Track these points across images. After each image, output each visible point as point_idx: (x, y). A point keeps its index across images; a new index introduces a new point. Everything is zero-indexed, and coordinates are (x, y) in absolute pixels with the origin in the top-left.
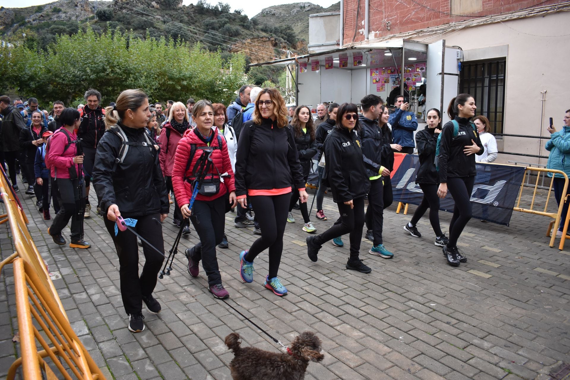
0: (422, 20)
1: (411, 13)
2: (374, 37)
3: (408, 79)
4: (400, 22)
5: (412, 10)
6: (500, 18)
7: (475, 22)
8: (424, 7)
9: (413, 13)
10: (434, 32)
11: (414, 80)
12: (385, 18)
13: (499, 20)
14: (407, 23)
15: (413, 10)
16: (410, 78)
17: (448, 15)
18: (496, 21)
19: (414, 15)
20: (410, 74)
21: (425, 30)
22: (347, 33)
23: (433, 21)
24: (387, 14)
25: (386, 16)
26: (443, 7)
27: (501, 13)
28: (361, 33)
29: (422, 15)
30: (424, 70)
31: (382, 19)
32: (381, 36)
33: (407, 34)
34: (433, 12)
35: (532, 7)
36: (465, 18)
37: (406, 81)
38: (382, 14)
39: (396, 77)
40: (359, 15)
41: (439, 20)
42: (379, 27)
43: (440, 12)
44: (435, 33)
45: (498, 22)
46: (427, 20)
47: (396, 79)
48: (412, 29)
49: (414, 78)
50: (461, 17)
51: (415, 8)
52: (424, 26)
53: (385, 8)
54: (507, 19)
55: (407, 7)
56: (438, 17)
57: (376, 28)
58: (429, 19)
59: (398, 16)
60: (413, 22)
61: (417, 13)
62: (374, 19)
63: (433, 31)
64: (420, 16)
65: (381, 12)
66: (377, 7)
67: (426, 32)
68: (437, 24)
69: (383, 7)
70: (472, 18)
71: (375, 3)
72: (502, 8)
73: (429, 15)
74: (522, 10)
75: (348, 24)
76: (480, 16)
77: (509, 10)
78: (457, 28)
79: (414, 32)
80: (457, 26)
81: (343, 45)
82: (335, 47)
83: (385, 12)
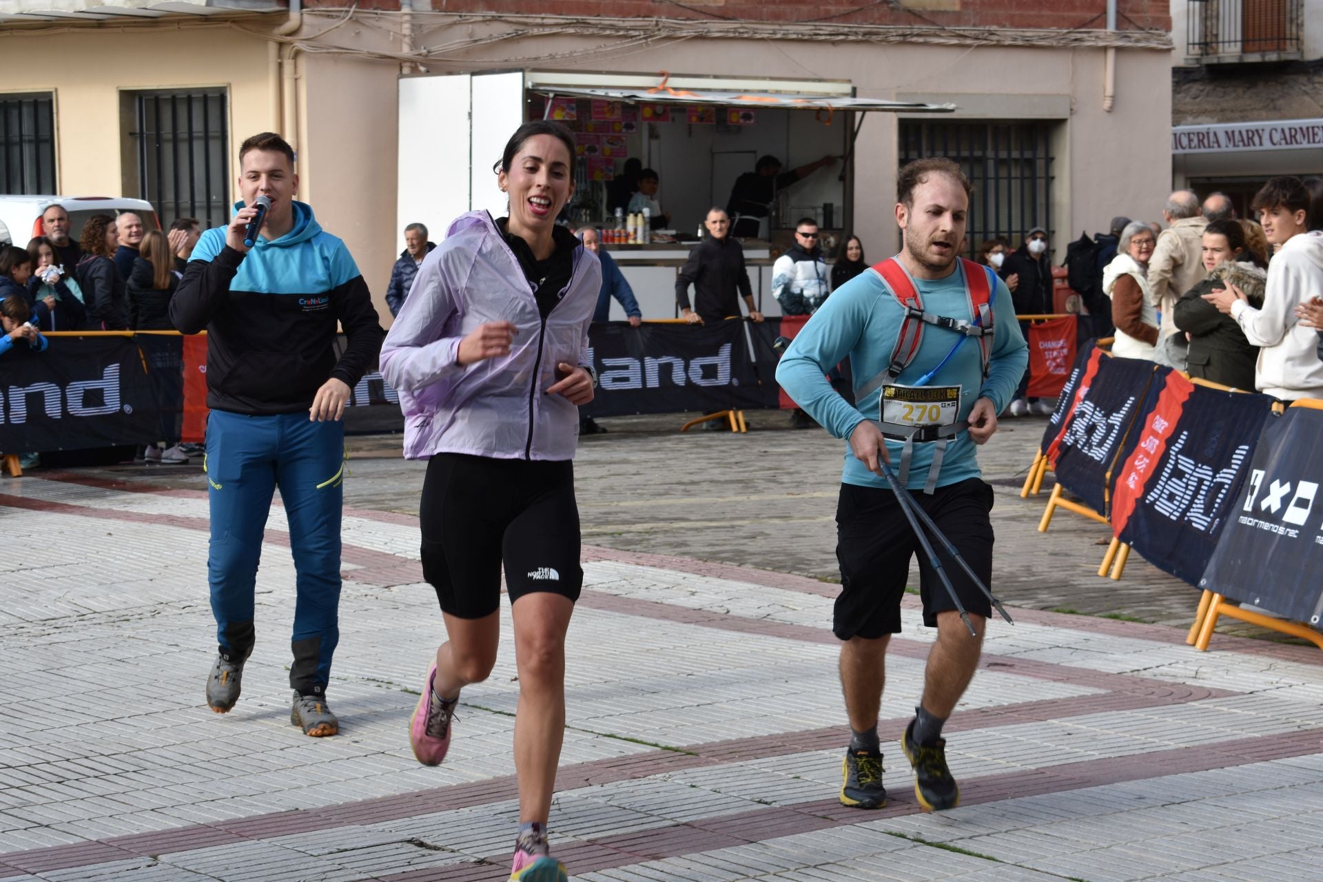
2: (429, 7)
6: (766, 29)
7: (716, 27)
10: (621, 33)
11: (607, 152)
16: (597, 146)
18: (758, 36)
20: (598, 137)
21: (592, 20)
27: (759, 18)
30: (634, 130)
32: (451, 8)
33: (539, 21)
35: (816, 21)
36: (690, 13)
37: (587, 153)
44: (625, 37)
49: (607, 148)
50: (681, 9)
54: (779, 36)
63: (612, 27)
67: (595, 26)
70: (703, 16)
72: (765, 10)
74: (799, 21)
76: (722, 15)
77: (776, 17)
78: (679, 34)
79: (560, 19)
80: (675, 30)
81: (302, 6)
82: (275, 7)
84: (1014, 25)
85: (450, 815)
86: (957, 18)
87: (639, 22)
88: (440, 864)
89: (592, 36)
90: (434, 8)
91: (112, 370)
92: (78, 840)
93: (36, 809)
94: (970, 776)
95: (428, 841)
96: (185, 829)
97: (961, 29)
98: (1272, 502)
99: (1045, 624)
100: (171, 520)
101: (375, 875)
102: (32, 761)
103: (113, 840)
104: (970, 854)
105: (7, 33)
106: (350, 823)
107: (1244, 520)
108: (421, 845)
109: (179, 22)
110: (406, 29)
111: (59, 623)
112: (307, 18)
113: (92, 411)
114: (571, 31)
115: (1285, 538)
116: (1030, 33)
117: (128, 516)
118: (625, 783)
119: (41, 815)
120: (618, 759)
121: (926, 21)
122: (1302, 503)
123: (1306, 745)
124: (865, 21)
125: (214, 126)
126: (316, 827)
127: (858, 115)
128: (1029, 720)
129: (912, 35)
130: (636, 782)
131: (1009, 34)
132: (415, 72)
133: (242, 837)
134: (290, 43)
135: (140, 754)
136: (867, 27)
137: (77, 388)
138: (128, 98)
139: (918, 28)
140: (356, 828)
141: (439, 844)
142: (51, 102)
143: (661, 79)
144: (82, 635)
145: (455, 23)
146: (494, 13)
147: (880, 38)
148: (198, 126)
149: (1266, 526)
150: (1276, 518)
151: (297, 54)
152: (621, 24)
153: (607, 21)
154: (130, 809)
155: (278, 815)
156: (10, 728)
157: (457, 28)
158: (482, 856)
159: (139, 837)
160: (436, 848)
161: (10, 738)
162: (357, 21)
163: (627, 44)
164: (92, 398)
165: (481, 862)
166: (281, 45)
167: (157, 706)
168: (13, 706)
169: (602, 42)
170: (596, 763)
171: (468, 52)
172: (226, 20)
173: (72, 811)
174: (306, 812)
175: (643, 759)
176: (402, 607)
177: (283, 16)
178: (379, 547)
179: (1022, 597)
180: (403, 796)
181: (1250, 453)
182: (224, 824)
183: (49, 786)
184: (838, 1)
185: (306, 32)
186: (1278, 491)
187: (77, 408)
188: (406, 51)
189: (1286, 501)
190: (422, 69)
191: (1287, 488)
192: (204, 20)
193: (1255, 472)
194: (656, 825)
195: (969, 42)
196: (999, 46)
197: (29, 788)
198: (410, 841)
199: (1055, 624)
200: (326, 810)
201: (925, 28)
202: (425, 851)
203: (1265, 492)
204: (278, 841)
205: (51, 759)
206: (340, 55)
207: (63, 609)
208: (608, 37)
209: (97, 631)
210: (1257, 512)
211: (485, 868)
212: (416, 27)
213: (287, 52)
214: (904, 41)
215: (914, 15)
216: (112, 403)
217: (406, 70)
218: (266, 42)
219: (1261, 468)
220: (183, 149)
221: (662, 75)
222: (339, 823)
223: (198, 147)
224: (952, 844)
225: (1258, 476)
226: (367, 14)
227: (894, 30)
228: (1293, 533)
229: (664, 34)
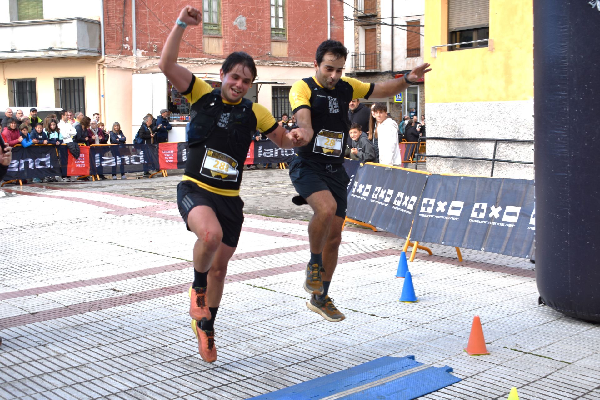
0: (183, 50)
12: (151, 41)
17: (202, 52)
21: (187, 59)
22: (109, 44)
23: (191, 53)
24: (153, 39)
25: (151, 39)
26: (198, 45)
28: (126, 48)
31: (148, 41)
32: (147, 55)
34: (191, 47)
36: (214, 57)
38: (148, 36)
40: (125, 30)
41: (196, 54)
42: (145, 47)
43: (196, 48)
44: (196, 63)
46: (187, 52)
47: (177, 93)
50: (211, 56)
53: (150, 33)
56: (195, 51)
62: (139, 39)
63: (192, 61)
65: (146, 35)
66: (142, 29)
67: (188, 60)
68: (195, 57)
69: (149, 32)
71: (140, 25)
73: (189, 48)
75: (109, 36)
78: (211, 63)
80: (210, 61)
81: (105, 54)
82: (97, 55)
83: (151, 36)
84: (303, 61)
85: (124, 281)
86: (287, 59)
87: (200, 59)
88: (119, 296)
89: (187, 63)
90: (142, 55)
91: (48, 155)
92: (17, 290)
93: (7, 281)
94: (272, 267)
95: (116, 289)
96: (48, 287)
97: (288, 62)
98: (359, 190)
99: (300, 224)
100: (62, 198)
101: (99, 299)
102: (8, 267)
103: (26, 290)
104: (268, 290)
105: (22, 62)
106: (96, 284)
107: (353, 195)
108: (115, 290)
109: (71, 59)
110: (135, 61)
111: (26, 227)
112: (106, 58)
113: (43, 167)
114: (181, 61)
115: (363, 200)
116: (307, 63)
117: (50, 196)
118: (176, 271)
119: (8, 283)
120: (175, 264)
121: (279, 60)
122: (367, 190)
123: (365, 257)
124: (262, 59)
125: (81, 87)
126: (86, 285)
127: (259, 85)
128: (292, 251)
129: (275, 64)
130: (179, 271)
131: (301, 64)
132: (137, 73)
133: (64, 288)
134: (102, 65)
135: (40, 265)
136: (263, 61)
137: (38, 161)
138: (57, 80)
139: (276, 62)
140: (97, 286)
141: (119, 290)
142: (35, 81)
143: (205, 75)
144: (30, 231)
145: (148, 59)
147: (266, 64)
148: (76, 87)
149: (358, 197)
150: (360, 195)
151: (104, 68)
152: (195, 60)
153: (191, 59)
154: (34, 281)
155: (76, 282)
156: (4, 258)
157: (149, 61)
158: (131, 293)
159: (34, 289)
160: (119, 291)
161: (4, 260)
162: (121, 59)
163: (196, 65)
164: (42, 163)
165: (130, 295)
166: (99, 65)
167: (48, 251)
168: (7, 251)
169: (189, 65)
170: (168, 266)
171: (152, 67)
172: (84, 58)
173: (17, 282)
174: (84, 281)
175: (182, 264)
176: (123, 221)
177: (100, 57)
178: (119, 205)
179: (295, 217)
180: (112, 276)
181: (355, 177)
182: (60, 285)
183: (12, 274)
184: (255, 54)
185: (106, 62)
186: (361, 187)
187: (38, 166)
188: (134, 67)
189: (363, 190)
190: (139, 72)
191: (364, 186)
192: (78, 58)
193: (355, 182)
194: (182, 283)
195: (290, 65)
196: (299, 67)
197: (7, 275)
198: (111, 289)
199: (303, 224)
200: (89, 280)
201: (279, 62)
202: (115, 292)
203: (358, 188)
204: (74, 289)
205: (14, 266)
206: (116, 68)
207: (28, 223)
208: (191, 63)
209: (35, 229)
210: (356, 193)
211: (132, 296)
212: (137, 60)
213: (101, 67)
214: (273, 65)
215: (276, 58)
216: (48, 165)
217: (135, 72)
218: (95, 64)
219: (357, 181)
220: (72, 94)
221: (205, 74)
222: (93, 284)
223: (77, 94)
224: (264, 287)
225: (356, 183)
226: (124, 57)
227: (270, 62)
228: (365, 199)
229: (207, 62)
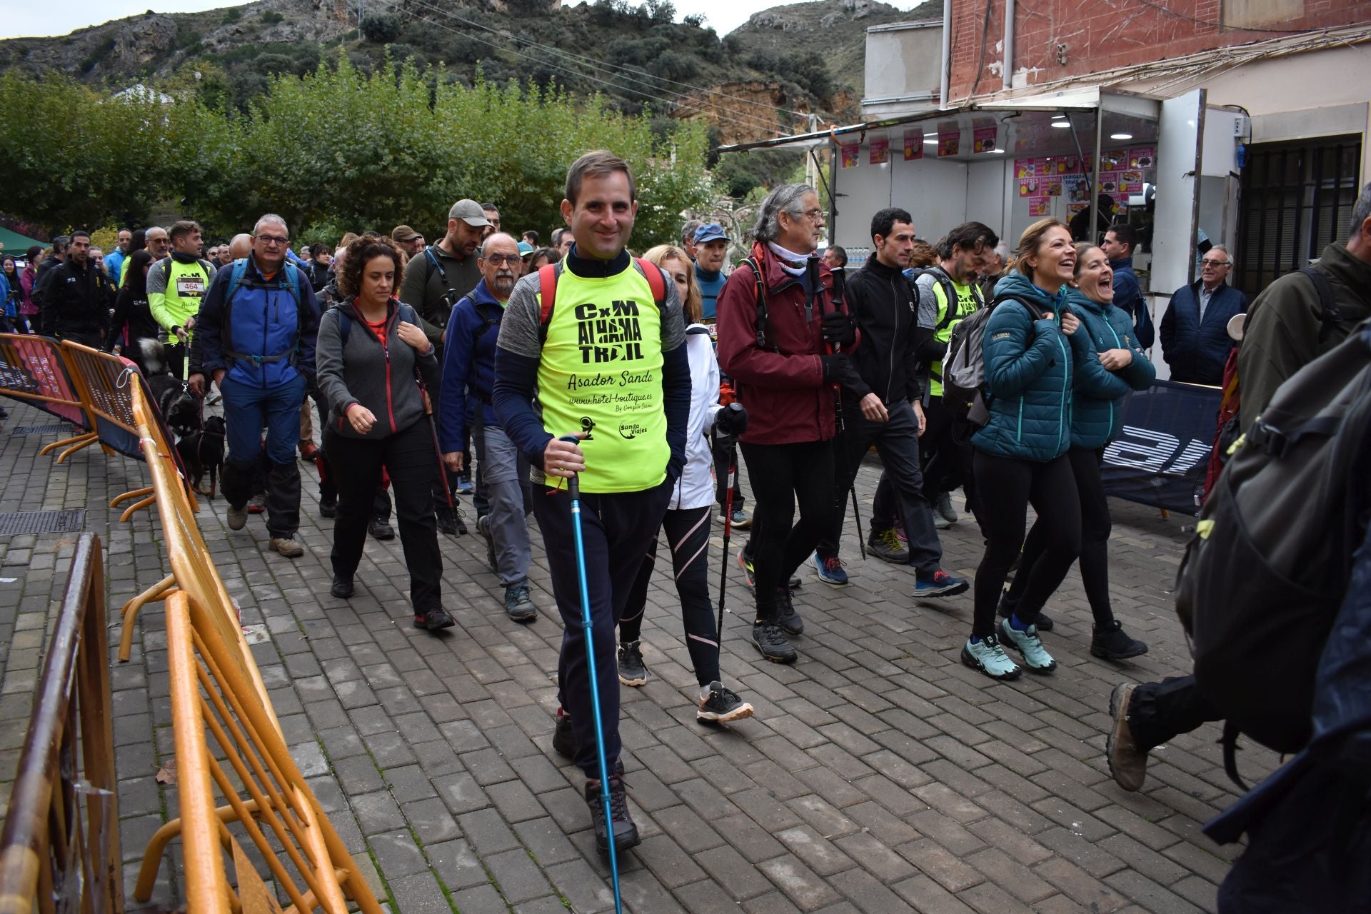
0: (1147, 39)
1: (1120, 24)
2: (1025, 83)
3: (1109, 187)
4: (1092, 45)
5: (1123, 13)
6: (1348, 35)
7: (1285, 45)
8: (1155, 7)
9: (1126, 22)
10: (1178, 71)
11: (1123, 188)
12: (1055, 36)
13: (1346, 41)
14: (1109, 47)
15: (1126, 14)
16: (1114, 183)
17: (1214, 28)
18: (1338, 43)
19: (1129, 26)
20: (1115, 175)
21: (1156, 64)
22: (959, 73)
23: (1175, 42)
24: (1059, 26)
25: (1056, 29)
26: (1203, 7)
27: (1350, 22)
28: (994, 72)
29: (1147, 28)
30: (1150, 165)
31: (1047, 38)
32: (1043, 78)
33: (1110, 75)
34: (1176, 20)
36: (1259, 35)
37: (1104, 190)
38: (1048, 25)
39: (1080, 181)
40: (990, 28)
41: (1192, 39)
42: (1040, 58)
43: (1193, 20)
44: (1181, 74)
45: (1344, 46)
46: (1160, 41)
47: (1078, 185)
48: (1121, 63)
49: (1124, 184)
50: (1248, 34)
51: (1131, 11)
52: (1152, 56)
53: (1055, 11)
54: (1367, 37)
55: (1111, 9)
56: (1188, 33)
57: (1031, 59)
58: (1165, 37)
59: (1087, 31)
60: (1124, 45)
61: (1134, 22)
62: (1026, 37)
63: (1175, 67)
64: (1144, 30)
65: (1044, 21)
66: (1036, 7)
67: (1159, 69)
68: (1185, 50)
69: (1051, 8)
70: (1275, 34)
72: (1356, 9)
73: (1167, 27)
75: (961, 51)
76: (1297, 28)
79: (1127, 70)
83: (1056, 20)
90: (1028, 83)
146: (1073, 77)
